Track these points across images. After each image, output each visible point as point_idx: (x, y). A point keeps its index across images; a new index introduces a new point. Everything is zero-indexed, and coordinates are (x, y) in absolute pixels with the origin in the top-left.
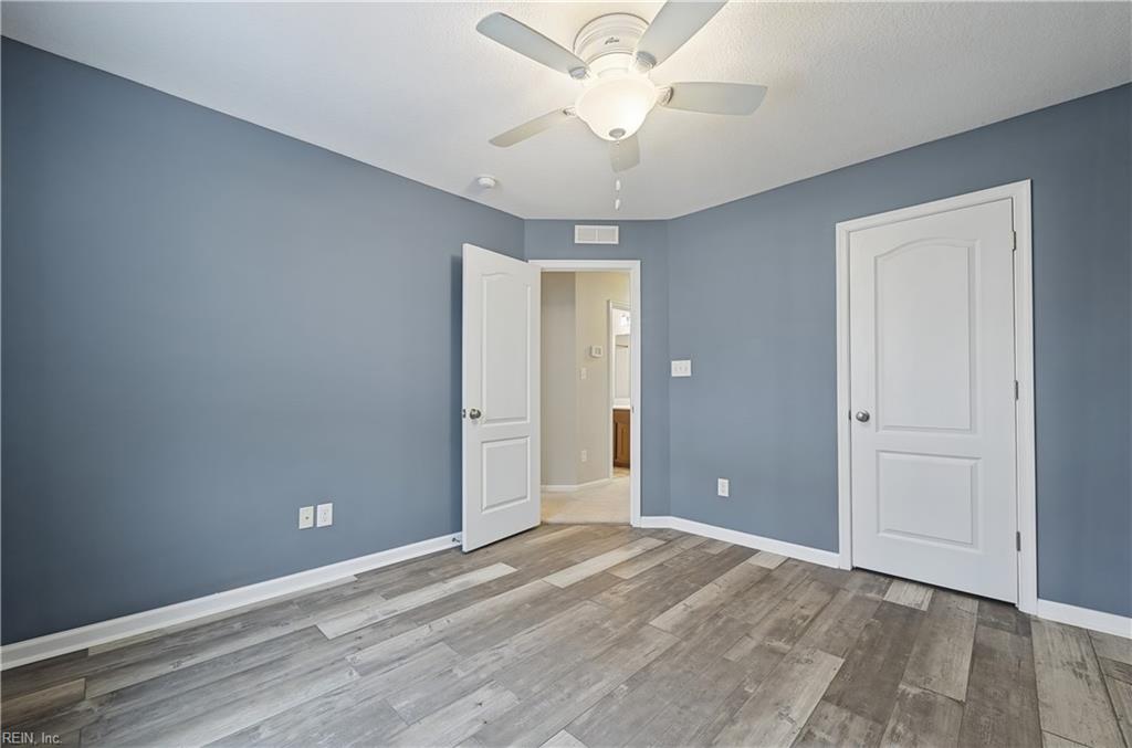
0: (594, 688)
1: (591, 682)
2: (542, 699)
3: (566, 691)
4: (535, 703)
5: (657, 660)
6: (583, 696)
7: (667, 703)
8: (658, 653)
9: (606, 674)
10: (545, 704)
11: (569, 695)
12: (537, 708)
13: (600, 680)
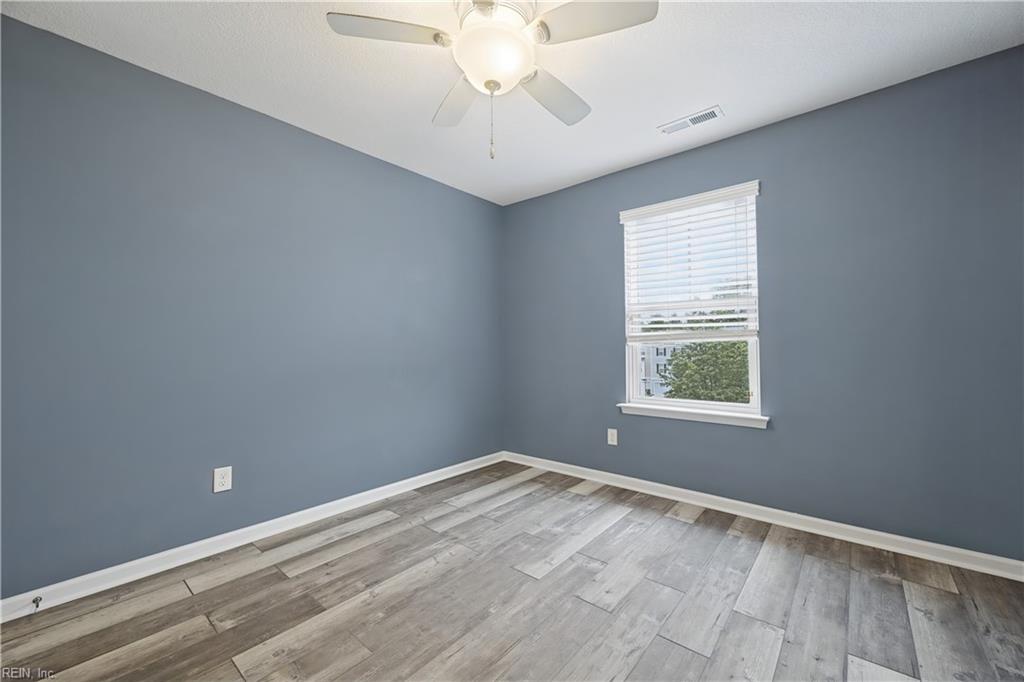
0: (519, 608)
1: (522, 614)
2: (560, 598)
3: (542, 605)
4: (565, 594)
5: (451, 643)
6: (528, 601)
7: (460, 599)
8: (446, 654)
9: (508, 623)
10: (558, 594)
11: (539, 601)
12: (562, 591)
13: (513, 616)
